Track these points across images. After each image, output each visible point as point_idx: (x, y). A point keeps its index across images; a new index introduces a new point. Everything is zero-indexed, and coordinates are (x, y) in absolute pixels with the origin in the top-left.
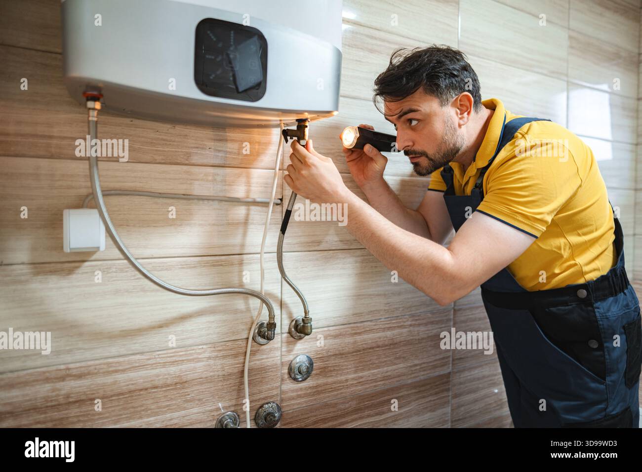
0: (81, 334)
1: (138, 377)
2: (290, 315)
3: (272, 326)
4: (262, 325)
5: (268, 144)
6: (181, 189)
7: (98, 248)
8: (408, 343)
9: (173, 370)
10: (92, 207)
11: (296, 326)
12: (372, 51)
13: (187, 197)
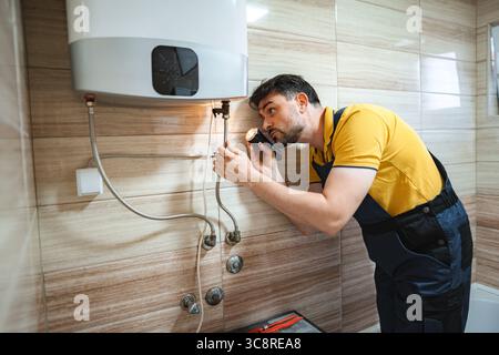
0: (92, 248)
1: (129, 273)
2: (226, 229)
3: (213, 237)
4: (207, 237)
5: (205, 116)
6: (148, 151)
7: (99, 193)
8: (309, 245)
9: (150, 268)
10: (93, 167)
11: (230, 237)
12: (273, 47)
13: (153, 156)
